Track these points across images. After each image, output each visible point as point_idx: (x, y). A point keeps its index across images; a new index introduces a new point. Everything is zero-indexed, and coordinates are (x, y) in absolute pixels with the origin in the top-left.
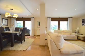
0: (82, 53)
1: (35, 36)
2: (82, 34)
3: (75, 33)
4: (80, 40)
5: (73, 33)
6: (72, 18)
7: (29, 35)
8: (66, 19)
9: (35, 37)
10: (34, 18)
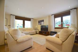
0: (32, 39)
2: (38, 30)
3: (35, 29)
4: (37, 34)
5: (34, 29)
6: (33, 19)
8: (29, 20)
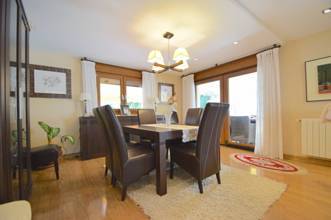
1: (286, 157)
7: (251, 149)
9: (288, 164)
10: (275, 46)
